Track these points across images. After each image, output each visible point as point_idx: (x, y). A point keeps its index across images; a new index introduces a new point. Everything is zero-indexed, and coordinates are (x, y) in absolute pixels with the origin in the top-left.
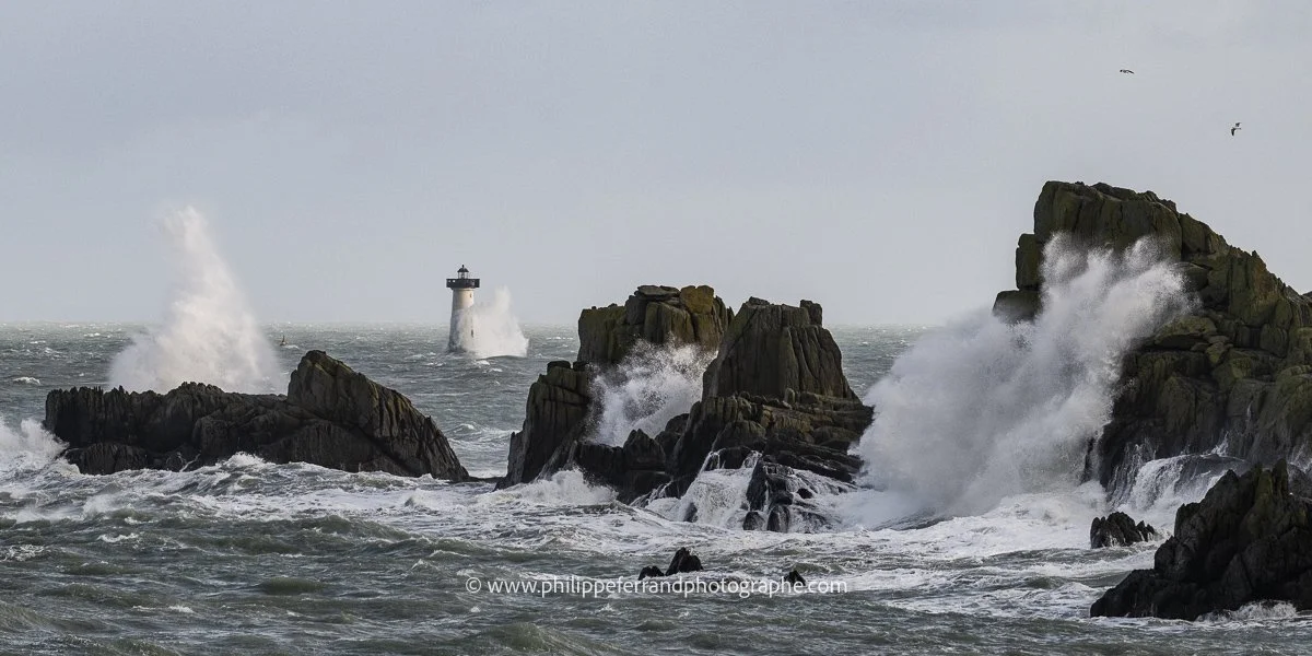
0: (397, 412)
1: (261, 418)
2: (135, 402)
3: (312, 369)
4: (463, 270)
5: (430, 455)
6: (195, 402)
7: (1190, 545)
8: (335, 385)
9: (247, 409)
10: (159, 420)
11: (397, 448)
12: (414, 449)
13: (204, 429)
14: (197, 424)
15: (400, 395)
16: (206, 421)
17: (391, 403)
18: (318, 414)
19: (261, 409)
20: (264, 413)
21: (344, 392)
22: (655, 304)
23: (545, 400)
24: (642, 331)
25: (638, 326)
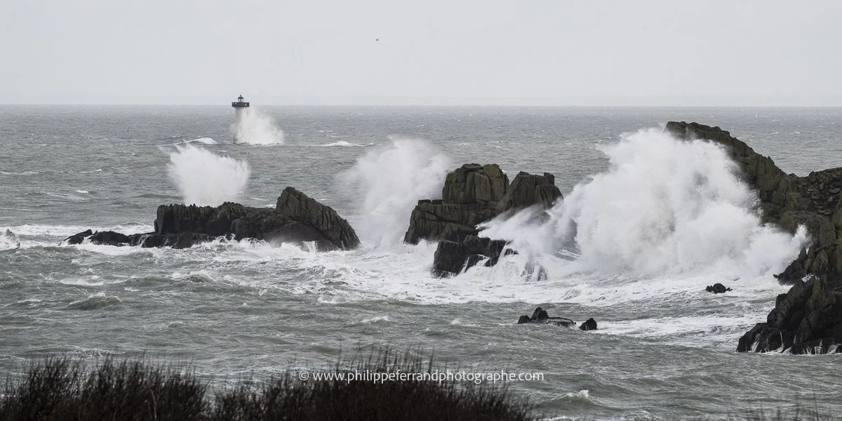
0: (331, 217)
1: (265, 220)
2: (201, 212)
3: (288, 196)
4: (241, 98)
5: (346, 238)
6: (231, 212)
7: (784, 313)
8: (300, 204)
9: (257, 216)
10: (213, 221)
11: (330, 234)
12: (338, 236)
13: (237, 225)
14: (233, 222)
15: (332, 209)
16: (237, 221)
17: (327, 213)
18: (291, 218)
19: (264, 215)
20: (266, 217)
21: (304, 207)
22: (472, 173)
23: (419, 219)
24: (465, 186)
25: (463, 183)
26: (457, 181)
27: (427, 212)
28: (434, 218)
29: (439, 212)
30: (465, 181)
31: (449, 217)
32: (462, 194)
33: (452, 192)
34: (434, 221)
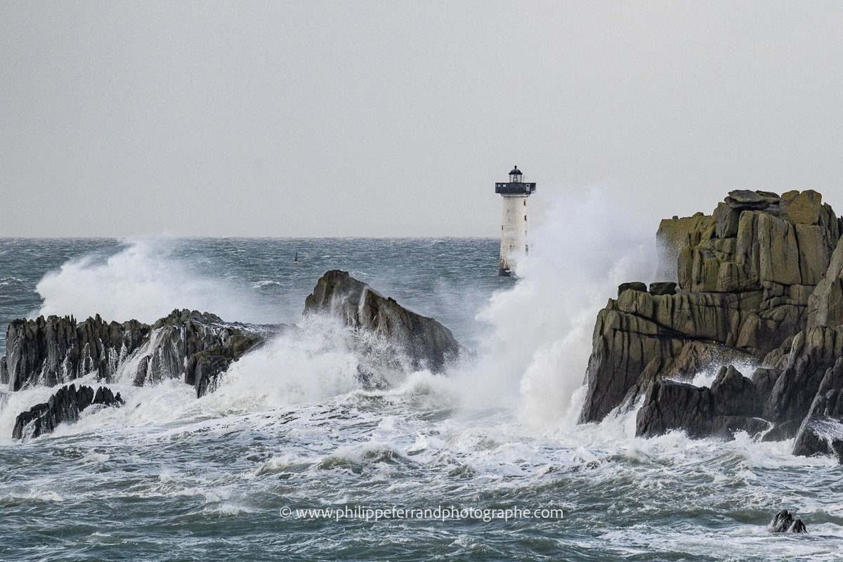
4: (516, 172)
22: (751, 213)
23: (615, 330)
24: (733, 245)
25: (728, 241)
26: (713, 236)
27: (636, 314)
28: (654, 329)
29: (664, 316)
30: (733, 235)
31: (689, 327)
32: (724, 266)
33: (702, 263)
34: (651, 336)
